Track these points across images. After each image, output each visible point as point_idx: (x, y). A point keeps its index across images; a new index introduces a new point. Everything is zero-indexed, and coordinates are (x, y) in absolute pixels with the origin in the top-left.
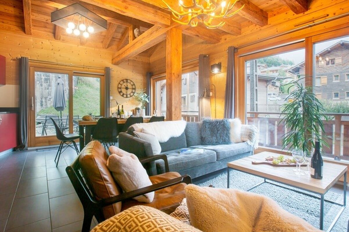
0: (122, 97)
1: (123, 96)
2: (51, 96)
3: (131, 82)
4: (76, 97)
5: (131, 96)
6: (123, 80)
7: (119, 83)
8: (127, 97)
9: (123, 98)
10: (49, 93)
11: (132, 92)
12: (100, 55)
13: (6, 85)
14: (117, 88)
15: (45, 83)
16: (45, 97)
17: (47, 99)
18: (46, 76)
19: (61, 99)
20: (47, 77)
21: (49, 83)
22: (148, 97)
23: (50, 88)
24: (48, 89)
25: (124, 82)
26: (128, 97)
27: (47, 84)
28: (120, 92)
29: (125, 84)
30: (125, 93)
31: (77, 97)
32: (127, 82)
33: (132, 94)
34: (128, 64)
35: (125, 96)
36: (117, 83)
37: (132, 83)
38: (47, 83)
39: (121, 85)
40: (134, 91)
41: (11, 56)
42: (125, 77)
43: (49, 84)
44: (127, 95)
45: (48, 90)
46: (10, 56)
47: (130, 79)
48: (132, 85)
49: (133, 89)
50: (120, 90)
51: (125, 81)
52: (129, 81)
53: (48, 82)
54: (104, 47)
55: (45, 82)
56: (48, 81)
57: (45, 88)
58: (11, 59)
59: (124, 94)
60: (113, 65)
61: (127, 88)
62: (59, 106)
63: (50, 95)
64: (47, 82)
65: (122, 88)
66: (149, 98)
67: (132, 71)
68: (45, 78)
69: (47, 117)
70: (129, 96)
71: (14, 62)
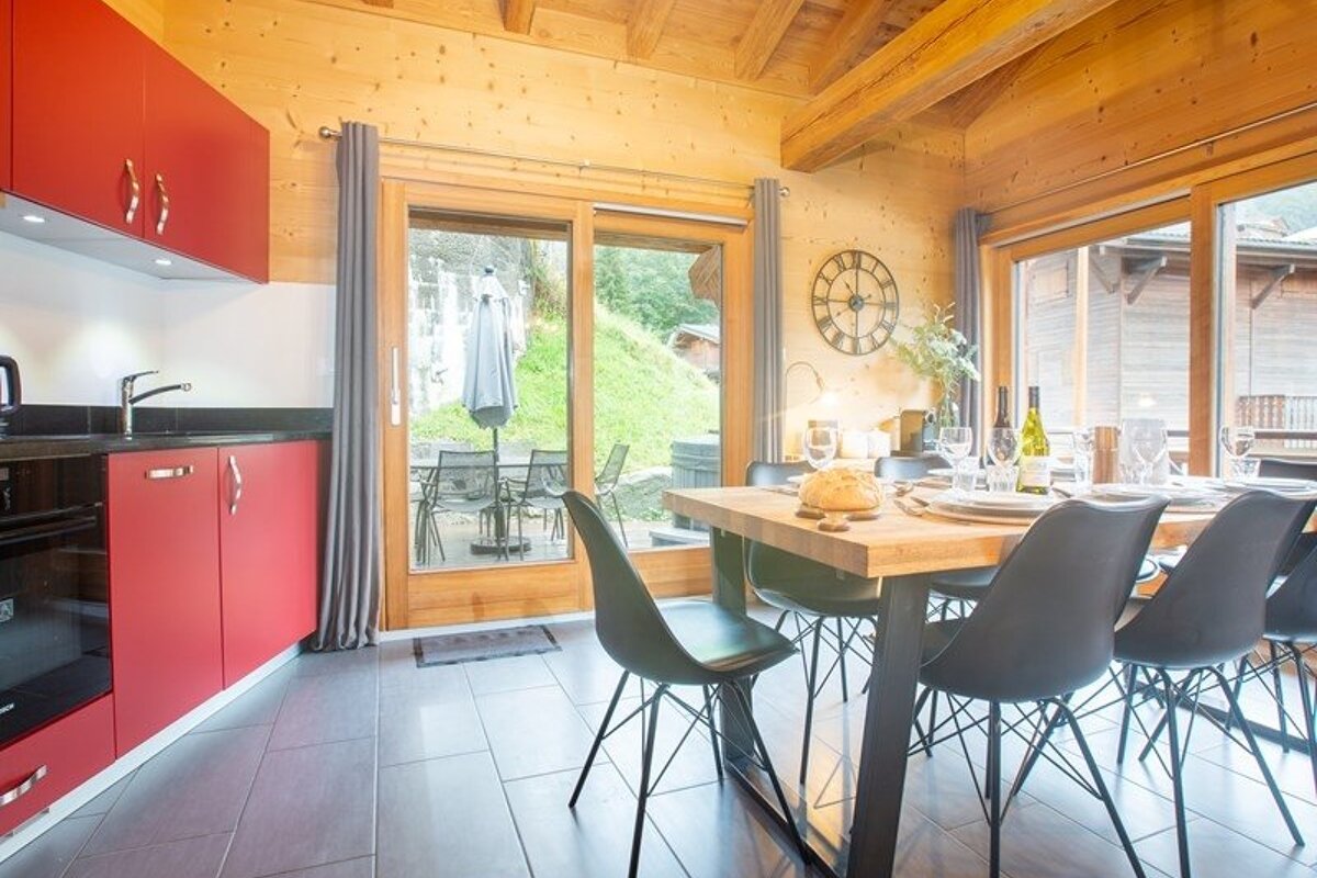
0: (832, 351)
1: (835, 343)
2: (440, 361)
3: (879, 268)
4: (531, 369)
5: (876, 347)
6: (836, 258)
7: (819, 275)
8: (855, 351)
9: (836, 352)
10: (436, 351)
11: (880, 324)
12: (725, 118)
13: (271, 283)
14: (805, 302)
15: (420, 306)
16: (420, 366)
17: (429, 373)
18: (424, 280)
19: (499, 371)
20: (427, 284)
21: (436, 308)
22: (970, 353)
23: (437, 328)
24: (431, 332)
25: (842, 268)
26: (861, 354)
27: (428, 310)
28: (822, 324)
29: (848, 276)
30: (846, 329)
31: (537, 368)
32: (858, 266)
33: (880, 335)
34: (861, 166)
35: (846, 344)
36: (807, 274)
37: (880, 274)
38: (426, 307)
39: (830, 282)
40: (888, 316)
41: (294, 126)
42: (846, 242)
43: (433, 310)
44: (855, 340)
45: (430, 338)
46: (288, 126)
47: (870, 252)
48: (882, 286)
49: (885, 306)
50: (821, 312)
51: (847, 260)
52: (866, 262)
53: (429, 303)
54: (744, 72)
55: (421, 302)
56: (429, 297)
57: (422, 328)
58: (295, 139)
59: (839, 335)
60: (789, 172)
61: (855, 303)
62: (490, 404)
63: (439, 357)
64: (428, 306)
65: (835, 301)
66: (975, 353)
67: (880, 205)
68: (420, 288)
69: (444, 455)
70: (864, 344)
71: (310, 156)
